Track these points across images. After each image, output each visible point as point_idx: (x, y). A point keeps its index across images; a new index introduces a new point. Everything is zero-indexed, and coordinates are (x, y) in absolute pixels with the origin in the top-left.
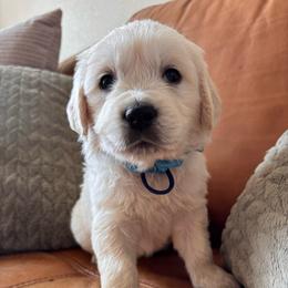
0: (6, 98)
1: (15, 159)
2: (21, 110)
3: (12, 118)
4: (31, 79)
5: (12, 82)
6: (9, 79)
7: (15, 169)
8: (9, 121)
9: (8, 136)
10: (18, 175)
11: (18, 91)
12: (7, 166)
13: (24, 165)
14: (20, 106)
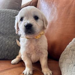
0: (7, 19)
1: (9, 36)
2: (11, 23)
3: (8, 25)
4: (14, 14)
5: (9, 14)
6: (8, 13)
7: (9, 39)
8: (8, 26)
9: (7, 30)
10: (9, 41)
11: (11, 17)
12: (7, 38)
13: (11, 38)
14: (11, 22)
